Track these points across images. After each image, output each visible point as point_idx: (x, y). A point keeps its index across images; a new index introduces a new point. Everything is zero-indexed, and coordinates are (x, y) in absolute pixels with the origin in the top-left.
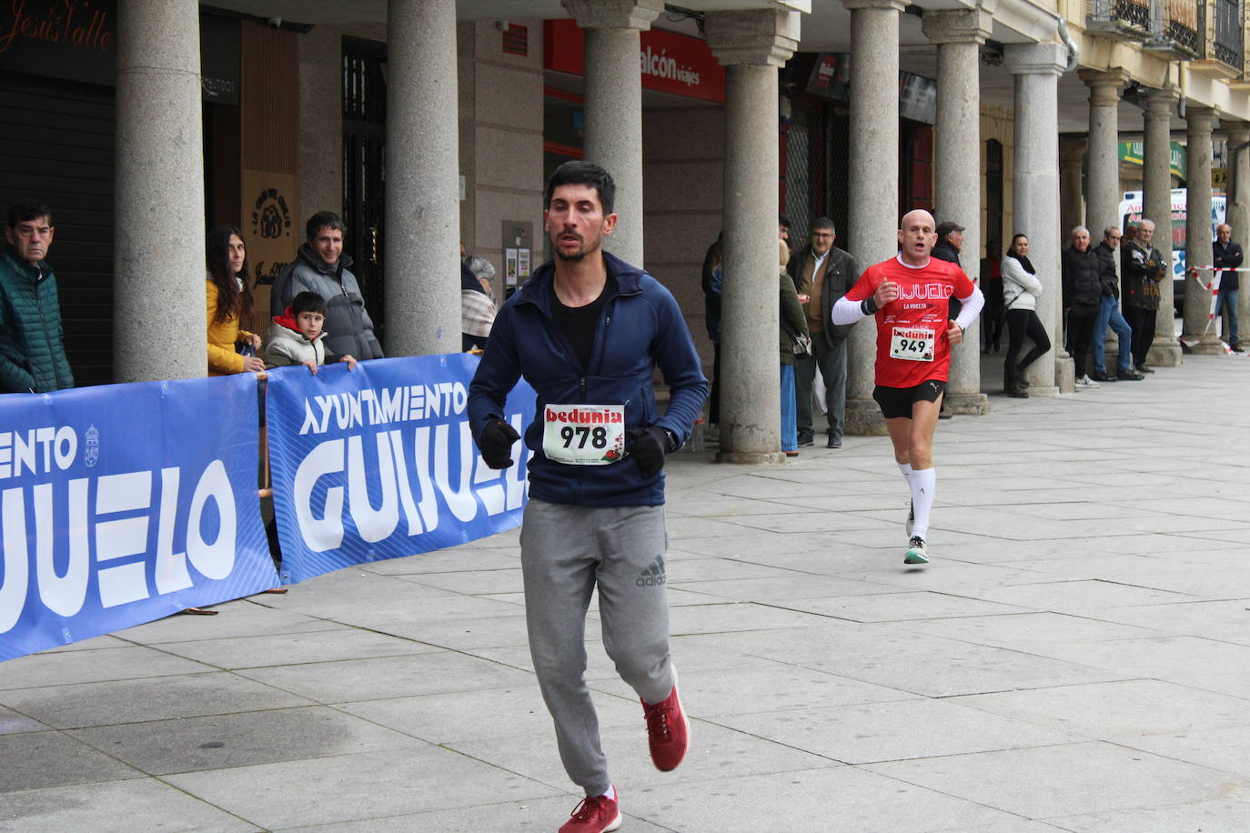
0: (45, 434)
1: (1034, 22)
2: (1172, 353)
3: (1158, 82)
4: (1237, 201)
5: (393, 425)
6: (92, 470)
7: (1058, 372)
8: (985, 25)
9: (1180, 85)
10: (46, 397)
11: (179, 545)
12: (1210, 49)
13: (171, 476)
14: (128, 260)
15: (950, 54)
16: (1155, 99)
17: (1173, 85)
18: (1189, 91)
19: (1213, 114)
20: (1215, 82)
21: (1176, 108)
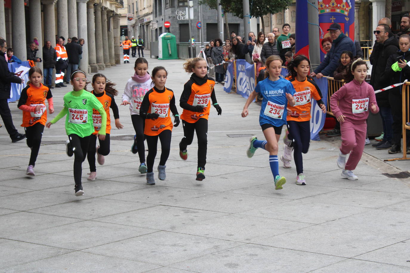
2: (103, 67)
3: (98, 2)
4: (110, 30)
7: (89, 70)
9: (103, 3)
16: (98, 6)
17: (101, 3)
18: (104, 5)
19: (107, 9)
20: (107, 2)
21: (102, 8)
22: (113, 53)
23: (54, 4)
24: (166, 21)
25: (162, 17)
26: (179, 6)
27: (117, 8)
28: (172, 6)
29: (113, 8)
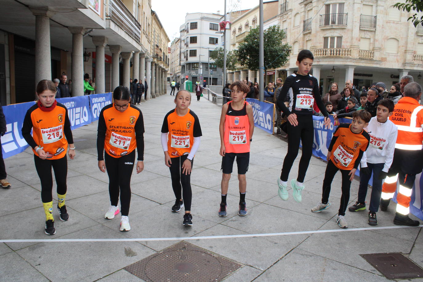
0: (72, 103)
1: (149, 55)
3: (157, 64)
4: (163, 78)
5: (99, 102)
6: (75, 107)
8: (146, 55)
10: (72, 98)
11: (82, 117)
12: (162, 60)
13: (82, 108)
14: (75, 80)
15: (142, 58)
19: (161, 68)
20: (162, 64)
21: (159, 67)
22: (164, 89)
23: (130, 59)
24: (187, 75)
25: (184, 74)
26: (192, 70)
27: (166, 67)
28: (189, 69)
29: (164, 68)
